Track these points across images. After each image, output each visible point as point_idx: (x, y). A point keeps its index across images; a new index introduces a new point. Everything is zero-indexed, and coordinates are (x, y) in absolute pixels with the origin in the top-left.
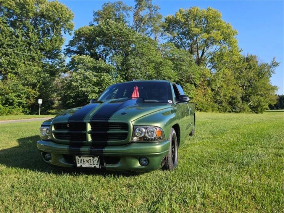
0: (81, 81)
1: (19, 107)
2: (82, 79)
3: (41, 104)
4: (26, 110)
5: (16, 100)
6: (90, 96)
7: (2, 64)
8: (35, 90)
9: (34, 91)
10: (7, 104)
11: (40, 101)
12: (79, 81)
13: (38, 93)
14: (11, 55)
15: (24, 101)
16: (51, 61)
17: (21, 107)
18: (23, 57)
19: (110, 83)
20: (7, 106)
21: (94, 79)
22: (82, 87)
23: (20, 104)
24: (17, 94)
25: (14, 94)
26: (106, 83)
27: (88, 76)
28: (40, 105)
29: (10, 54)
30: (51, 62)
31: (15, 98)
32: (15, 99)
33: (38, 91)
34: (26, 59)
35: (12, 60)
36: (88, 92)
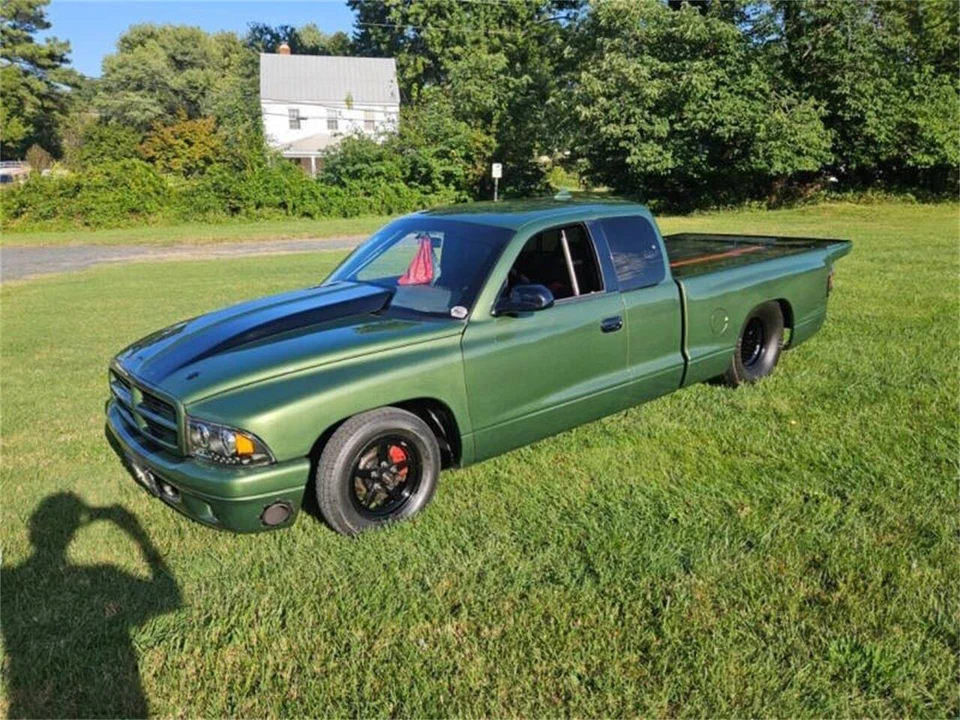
0: (609, 97)
1: (447, 185)
2: (612, 91)
3: (500, 180)
4: (462, 197)
5: (438, 167)
6: (635, 154)
7: (430, 43)
8: (488, 133)
9: (485, 138)
10: (415, 180)
11: (497, 171)
12: (602, 100)
13: (495, 144)
14: (451, 12)
15: (458, 170)
16: (568, 15)
17: (453, 188)
18: (482, 13)
19: (713, 98)
20: (417, 184)
21: (653, 90)
22: (608, 122)
23: (448, 177)
24: (438, 149)
25: (433, 150)
26: (702, 99)
27: (631, 79)
28: (497, 182)
29: (448, 10)
30: (567, 18)
31: (434, 163)
32: (434, 165)
33: (496, 138)
34: (491, 20)
35: (453, 29)
36: (629, 139)
